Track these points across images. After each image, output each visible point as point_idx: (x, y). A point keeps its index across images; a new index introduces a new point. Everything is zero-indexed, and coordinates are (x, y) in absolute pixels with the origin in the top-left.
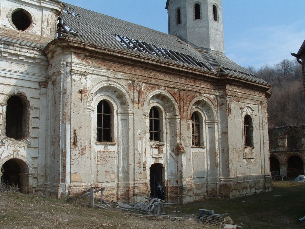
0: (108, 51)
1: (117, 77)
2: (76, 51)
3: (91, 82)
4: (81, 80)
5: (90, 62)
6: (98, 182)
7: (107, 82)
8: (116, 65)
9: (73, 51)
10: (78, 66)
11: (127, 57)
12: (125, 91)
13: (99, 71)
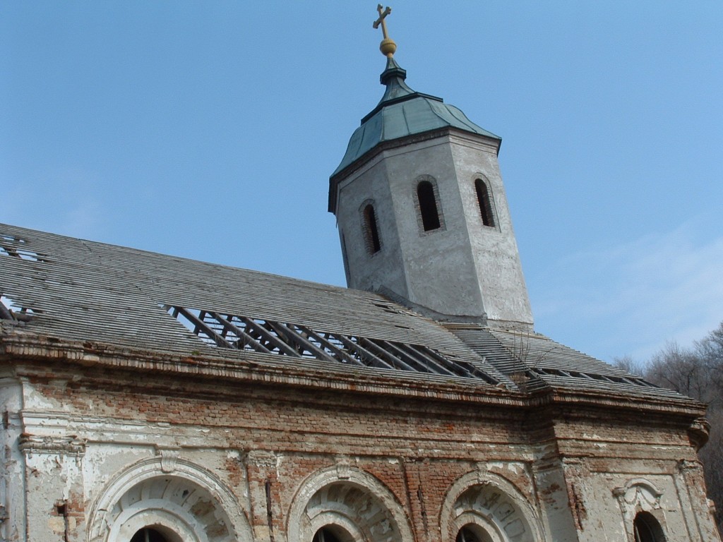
0: (148, 361)
1: (184, 443)
2: (36, 373)
3: (98, 472)
4: (59, 467)
5: (90, 403)
7: (152, 466)
8: (181, 404)
9: (26, 372)
10: (48, 422)
11: (214, 372)
12: (218, 488)
13: (124, 432)
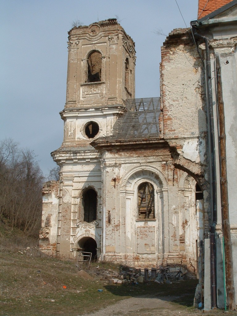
1: (148, 161)
2: (107, 149)
3: (124, 171)
4: (113, 170)
5: (123, 154)
6: (138, 254)
7: (139, 168)
8: (148, 151)
9: (105, 149)
10: (111, 160)
11: (154, 142)
12: (158, 172)
13: (131, 160)
